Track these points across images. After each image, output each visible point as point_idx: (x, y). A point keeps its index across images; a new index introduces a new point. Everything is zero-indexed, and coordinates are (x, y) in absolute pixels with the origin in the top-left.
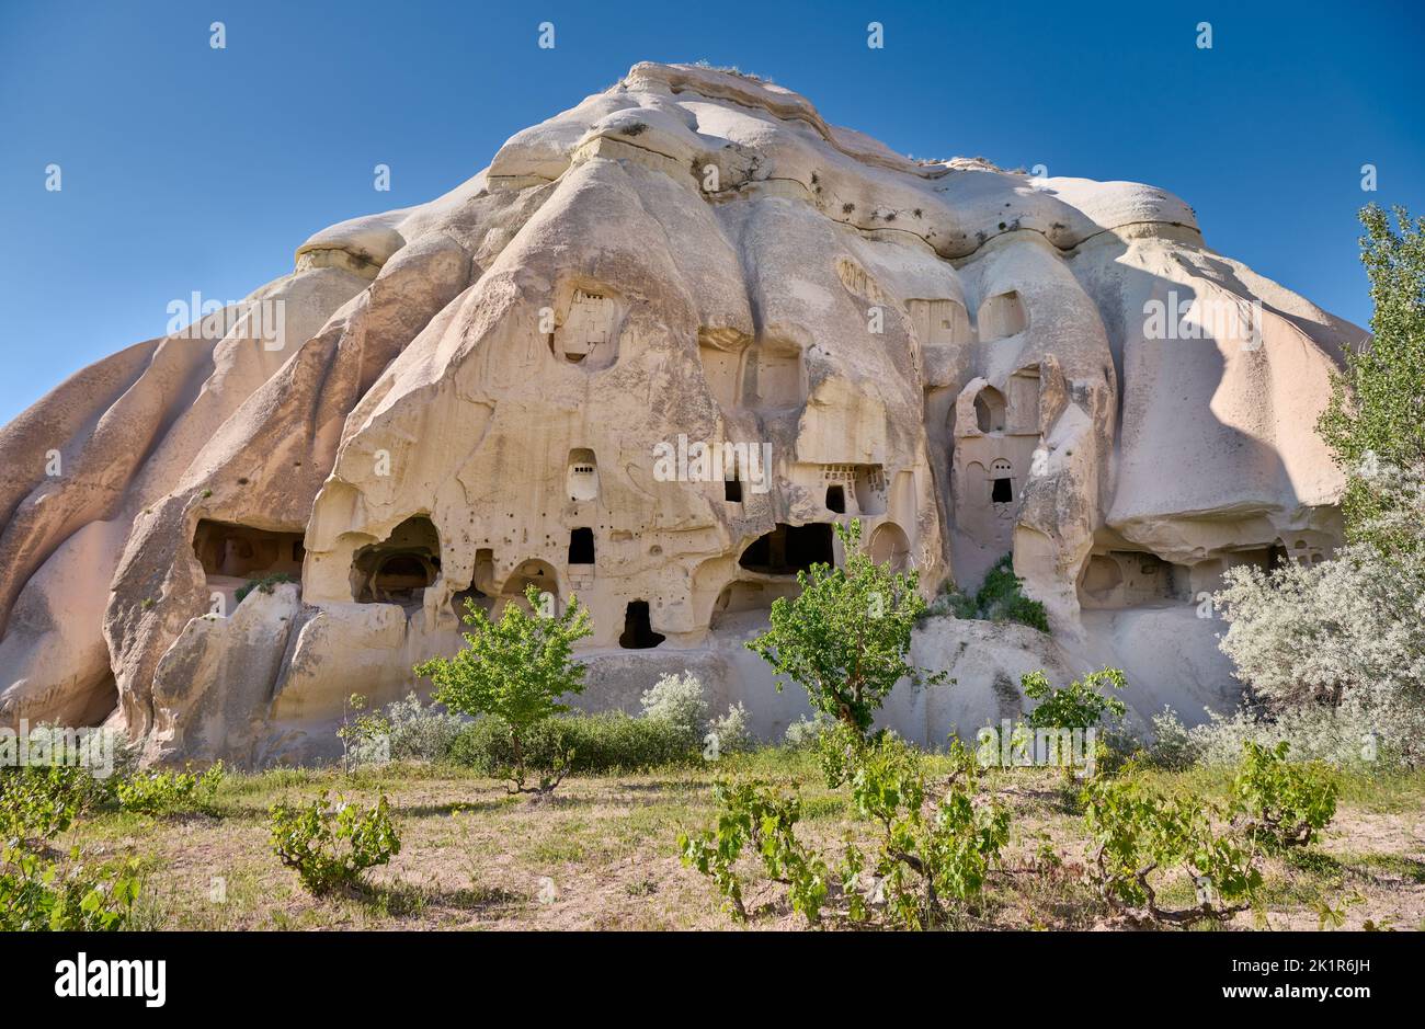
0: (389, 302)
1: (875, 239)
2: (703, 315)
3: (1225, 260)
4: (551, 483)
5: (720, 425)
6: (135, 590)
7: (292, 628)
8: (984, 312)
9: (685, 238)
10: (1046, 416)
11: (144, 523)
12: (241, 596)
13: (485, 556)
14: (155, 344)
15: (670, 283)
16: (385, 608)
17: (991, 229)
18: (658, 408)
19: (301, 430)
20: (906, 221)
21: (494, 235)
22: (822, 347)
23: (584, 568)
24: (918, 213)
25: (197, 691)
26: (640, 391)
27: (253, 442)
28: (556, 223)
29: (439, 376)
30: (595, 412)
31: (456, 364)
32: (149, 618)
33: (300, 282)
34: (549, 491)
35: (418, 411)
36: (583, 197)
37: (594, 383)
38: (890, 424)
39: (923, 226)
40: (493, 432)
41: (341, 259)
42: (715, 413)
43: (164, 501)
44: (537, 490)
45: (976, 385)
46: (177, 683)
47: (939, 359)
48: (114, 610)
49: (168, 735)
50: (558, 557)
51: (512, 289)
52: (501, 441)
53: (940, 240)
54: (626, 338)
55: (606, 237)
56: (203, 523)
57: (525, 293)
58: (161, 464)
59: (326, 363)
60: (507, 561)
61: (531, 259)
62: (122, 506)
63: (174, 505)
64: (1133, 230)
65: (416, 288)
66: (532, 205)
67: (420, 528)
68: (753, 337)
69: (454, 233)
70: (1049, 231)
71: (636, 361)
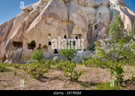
0: (30, 18)
1: (86, 6)
2: (62, 19)
3: (126, 8)
4: (46, 37)
5: (63, 31)
6: (7, 48)
7: (22, 52)
8: (97, 15)
9: (61, 9)
10: (101, 28)
11: (8, 42)
12: (17, 49)
13: (40, 45)
14: (7, 22)
15: (59, 15)
16: (30, 50)
17: (100, 5)
18: (57, 29)
19: (22, 32)
20: (89, 4)
21: (41, 9)
22: (75, 22)
23: (50, 46)
24: (91, 3)
25: (13, 58)
26: (55, 27)
27: (17, 33)
28: (46, 9)
29: (34, 27)
30: (50, 30)
31: (36, 25)
32: (9, 51)
33: (22, 14)
34: (46, 38)
35: (32, 30)
36: (49, 6)
37: (50, 27)
38: (82, 30)
39: (91, 5)
40: (40, 32)
41: (26, 11)
42: (63, 29)
43: (9, 40)
44: (45, 38)
45: (95, 24)
46: (12, 57)
47: (91, 21)
48: (5, 50)
49: (11, 62)
50: (47, 44)
51: (41, 17)
52: (41, 33)
53: (94, 6)
54: (53, 22)
55: (51, 11)
56: (13, 42)
57: (43, 18)
58: (9, 35)
59: (24, 25)
60: (42, 45)
61: (43, 14)
62: (5, 40)
63: (10, 40)
64: (116, 4)
65: (33, 16)
66: (45, 6)
67: (33, 42)
68: (68, 20)
69: (37, 9)
70: (107, 4)
71: (55, 24)
